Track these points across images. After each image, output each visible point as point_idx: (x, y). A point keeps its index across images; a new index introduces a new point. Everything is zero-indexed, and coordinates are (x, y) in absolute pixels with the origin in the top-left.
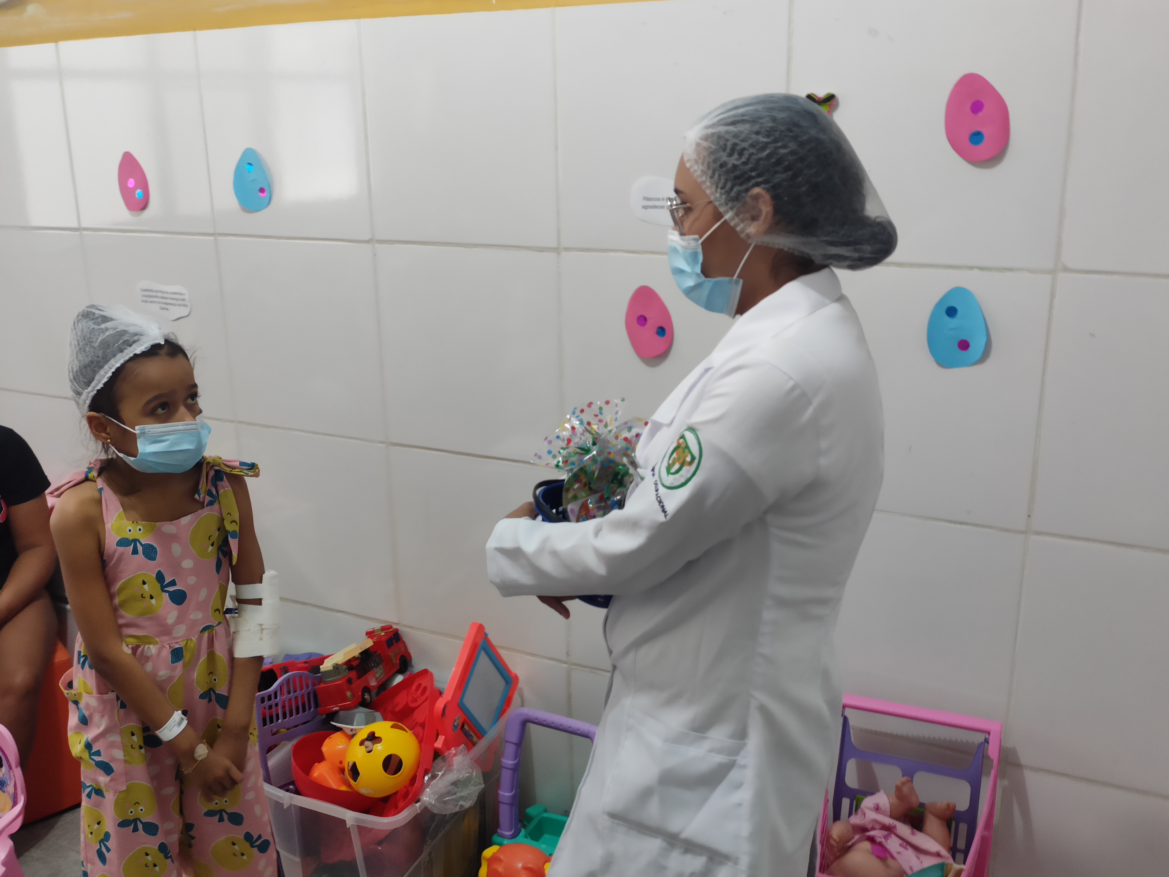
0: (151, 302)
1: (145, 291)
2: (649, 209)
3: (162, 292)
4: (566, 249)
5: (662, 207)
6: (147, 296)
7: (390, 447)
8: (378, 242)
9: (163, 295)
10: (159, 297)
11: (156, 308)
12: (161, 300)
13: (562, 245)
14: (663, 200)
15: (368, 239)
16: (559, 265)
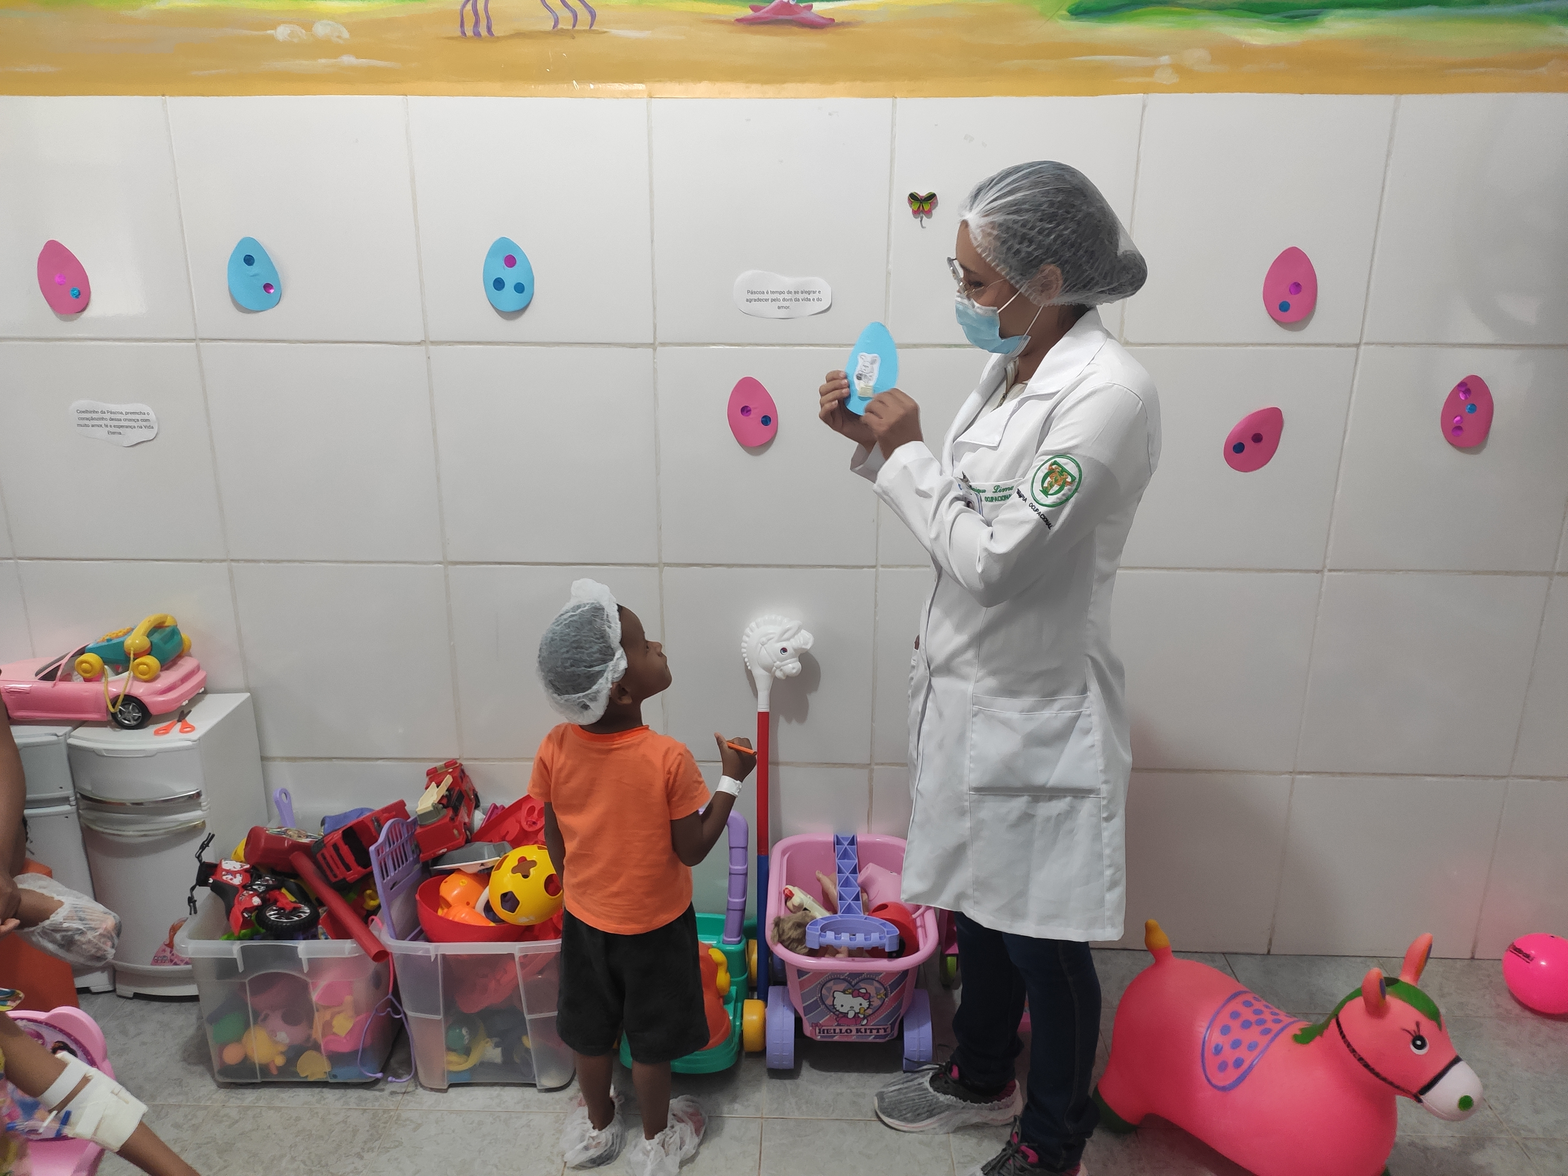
0: (93, 426)
1: (83, 412)
2: (753, 302)
3: (111, 413)
4: (663, 344)
5: (767, 300)
6: (87, 419)
7: (450, 567)
8: (433, 343)
9: (113, 416)
10: (106, 419)
11: (102, 433)
12: (109, 423)
13: (659, 340)
14: (767, 293)
15: (419, 340)
16: (655, 361)
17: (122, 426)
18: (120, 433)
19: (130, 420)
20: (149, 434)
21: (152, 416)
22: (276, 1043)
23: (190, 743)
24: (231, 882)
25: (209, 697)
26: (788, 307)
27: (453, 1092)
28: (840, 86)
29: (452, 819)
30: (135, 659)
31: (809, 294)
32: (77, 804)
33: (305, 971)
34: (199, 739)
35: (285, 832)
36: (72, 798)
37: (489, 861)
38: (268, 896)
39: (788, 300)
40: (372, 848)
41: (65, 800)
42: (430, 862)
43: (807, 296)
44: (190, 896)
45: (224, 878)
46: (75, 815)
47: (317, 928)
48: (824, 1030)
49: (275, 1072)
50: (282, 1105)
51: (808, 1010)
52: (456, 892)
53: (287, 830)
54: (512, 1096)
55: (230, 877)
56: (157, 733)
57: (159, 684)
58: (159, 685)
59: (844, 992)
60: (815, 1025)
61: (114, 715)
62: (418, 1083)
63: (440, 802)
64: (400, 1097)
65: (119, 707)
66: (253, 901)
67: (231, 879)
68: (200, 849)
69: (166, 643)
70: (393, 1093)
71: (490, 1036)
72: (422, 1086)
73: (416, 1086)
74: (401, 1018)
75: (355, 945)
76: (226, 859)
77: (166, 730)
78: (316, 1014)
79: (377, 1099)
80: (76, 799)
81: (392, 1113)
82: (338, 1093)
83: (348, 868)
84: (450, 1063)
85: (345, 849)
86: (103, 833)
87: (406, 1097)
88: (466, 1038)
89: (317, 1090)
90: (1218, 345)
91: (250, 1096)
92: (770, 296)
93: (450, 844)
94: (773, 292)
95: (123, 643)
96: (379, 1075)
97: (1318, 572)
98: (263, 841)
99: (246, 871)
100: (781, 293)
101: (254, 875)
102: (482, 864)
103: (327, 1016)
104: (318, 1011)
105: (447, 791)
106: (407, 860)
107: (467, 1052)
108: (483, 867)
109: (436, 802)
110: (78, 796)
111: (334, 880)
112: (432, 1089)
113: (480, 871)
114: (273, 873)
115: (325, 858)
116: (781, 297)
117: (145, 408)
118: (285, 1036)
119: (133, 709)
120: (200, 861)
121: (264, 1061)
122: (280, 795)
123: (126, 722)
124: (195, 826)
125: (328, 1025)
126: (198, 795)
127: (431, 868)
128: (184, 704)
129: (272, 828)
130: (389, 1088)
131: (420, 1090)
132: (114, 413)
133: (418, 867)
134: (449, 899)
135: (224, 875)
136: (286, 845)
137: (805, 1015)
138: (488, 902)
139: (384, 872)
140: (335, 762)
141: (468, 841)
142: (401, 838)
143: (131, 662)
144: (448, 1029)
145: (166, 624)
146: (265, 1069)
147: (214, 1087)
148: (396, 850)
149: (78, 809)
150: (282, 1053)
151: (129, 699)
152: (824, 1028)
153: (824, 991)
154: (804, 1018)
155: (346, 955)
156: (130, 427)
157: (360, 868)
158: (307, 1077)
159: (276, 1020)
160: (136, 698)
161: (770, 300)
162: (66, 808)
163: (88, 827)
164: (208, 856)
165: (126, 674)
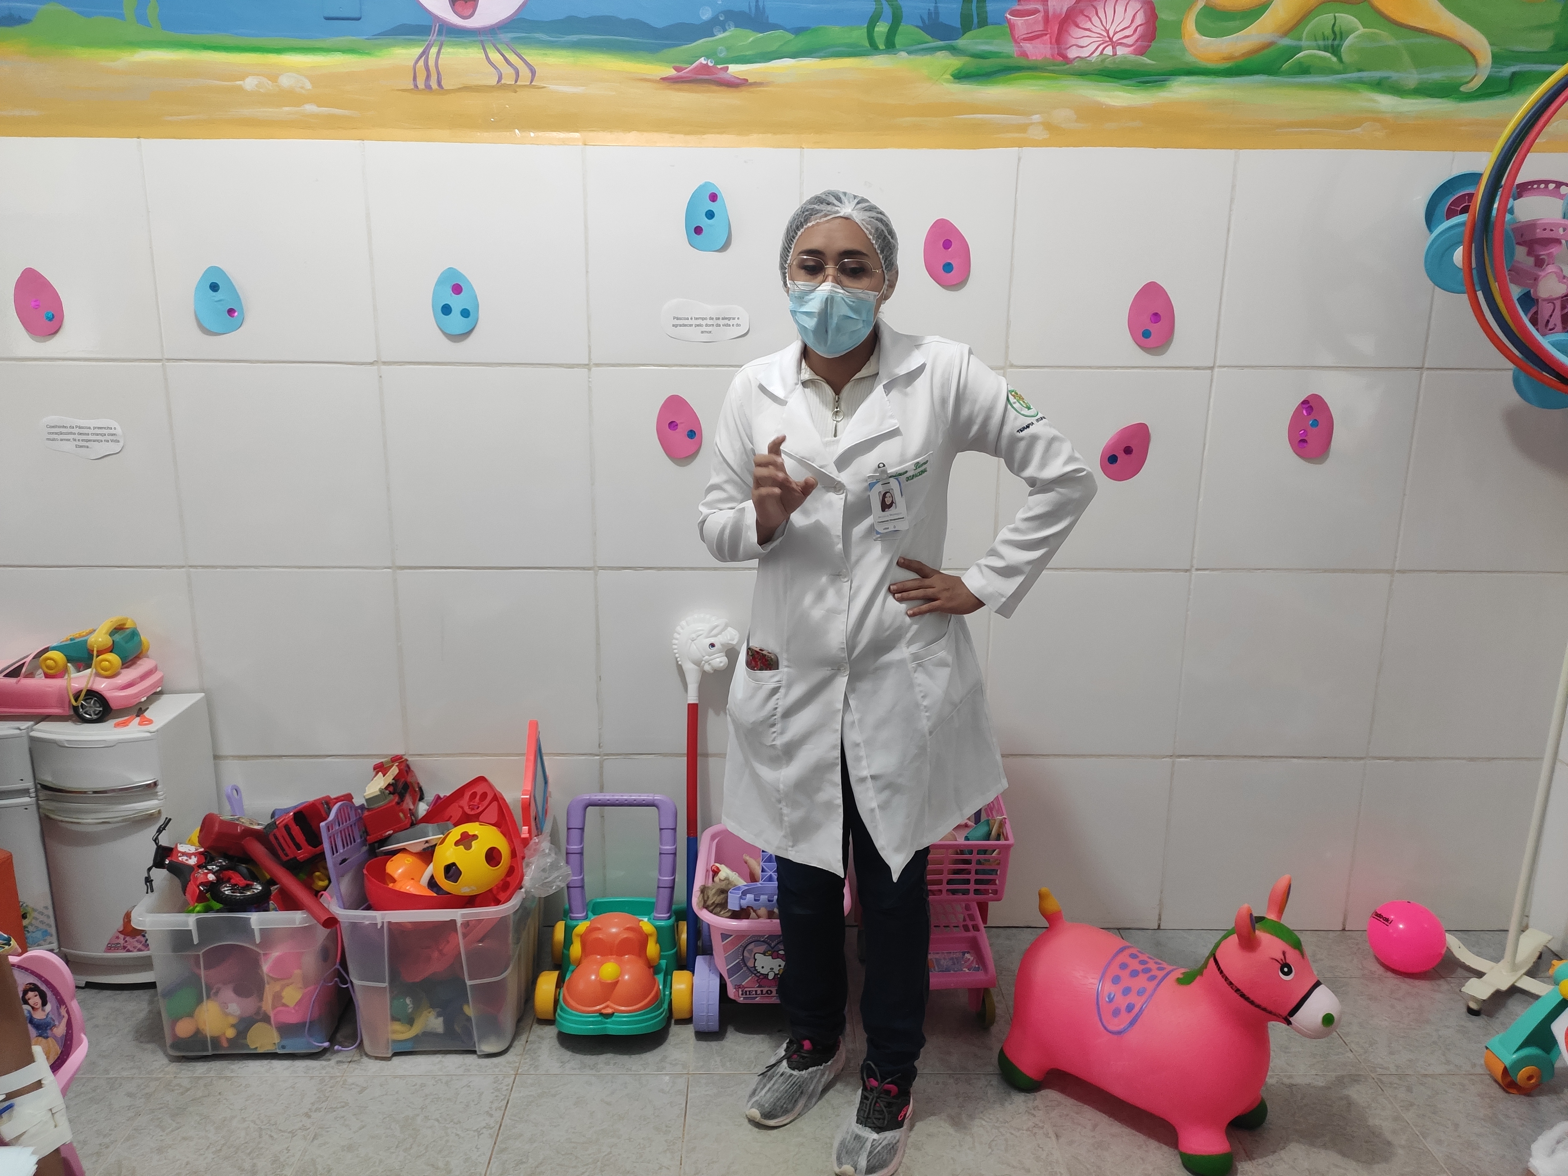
0: (62, 440)
1: (53, 427)
2: (678, 327)
3: (80, 428)
4: (597, 365)
5: (691, 325)
6: (56, 433)
7: (399, 571)
8: (385, 363)
9: (81, 431)
10: (74, 434)
11: (69, 446)
12: (77, 437)
13: (594, 361)
14: (691, 319)
15: (372, 361)
16: (590, 380)
17: (90, 441)
18: (88, 447)
19: (97, 435)
20: (116, 448)
21: (119, 431)
22: (227, 1015)
23: (149, 734)
24: (187, 862)
25: (165, 697)
26: (710, 332)
27: (397, 1060)
28: (754, 137)
29: (398, 803)
30: (97, 656)
31: (729, 320)
32: (37, 796)
33: (258, 941)
34: (157, 731)
35: (238, 819)
36: (32, 790)
37: (433, 838)
38: (221, 875)
39: (710, 325)
40: (322, 824)
41: (25, 792)
42: (376, 845)
43: (726, 322)
44: (147, 876)
45: (180, 859)
46: (34, 808)
47: (269, 904)
48: (746, 991)
49: (225, 1044)
50: (232, 1075)
51: (731, 972)
52: (400, 871)
53: (239, 818)
54: (453, 1063)
55: (185, 858)
56: (117, 725)
58: (120, 681)
59: (764, 954)
60: (738, 987)
61: (75, 709)
62: (363, 1054)
63: (386, 788)
64: (345, 1066)
65: (81, 701)
66: (208, 877)
67: (187, 860)
68: (157, 832)
69: (127, 642)
70: (339, 1062)
71: (433, 1006)
72: (367, 1055)
73: (361, 1056)
74: (348, 987)
75: (305, 916)
76: (180, 844)
77: (125, 724)
78: (267, 986)
79: (324, 1068)
80: (36, 791)
81: (338, 1079)
82: (287, 1063)
83: (299, 847)
84: (394, 1032)
85: (296, 830)
86: (62, 821)
87: (352, 1065)
88: (409, 1007)
89: (265, 1062)
90: (1090, 367)
91: (201, 1069)
92: (694, 322)
93: (395, 827)
94: (696, 319)
95: (86, 641)
96: (326, 1044)
97: (1187, 571)
98: (217, 825)
99: (201, 853)
100: (703, 319)
101: (208, 858)
102: (427, 842)
103: (277, 988)
104: (268, 984)
105: (393, 779)
106: (355, 842)
107: (410, 1021)
108: (427, 845)
109: (383, 788)
110: (39, 786)
111: (285, 859)
112: (377, 1058)
113: (424, 849)
114: (225, 856)
115: (276, 838)
116: (704, 323)
117: (113, 423)
118: (236, 1007)
119: (94, 704)
120: (157, 844)
121: (216, 1034)
122: (232, 792)
123: (88, 716)
124: (152, 815)
125: (278, 997)
126: (155, 784)
127: (377, 851)
128: (143, 700)
129: (226, 816)
130: (335, 1059)
131: (365, 1060)
132: (82, 428)
133: (365, 849)
134: (396, 876)
135: (180, 856)
136: (239, 830)
137: (729, 978)
138: (432, 877)
139: (334, 850)
140: (285, 760)
141: (413, 824)
142: (350, 820)
143: (94, 658)
144: (392, 999)
145: (126, 626)
146: (216, 1041)
147: (165, 1061)
148: (344, 830)
149: (38, 800)
150: (233, 1026)
151: (91, 694)
152: (746, 989)
153: (746, 954)
154: (728, 982)
155: (297, 925)
156: (98, 441)
157: (310, 847)
158: (256, 1048)
159: (228, 993)
160: (97, 693)
161: (694, 326)
162: (26, 800)
163: (47, 816)
164: (164, 841)
165: (89, 671)
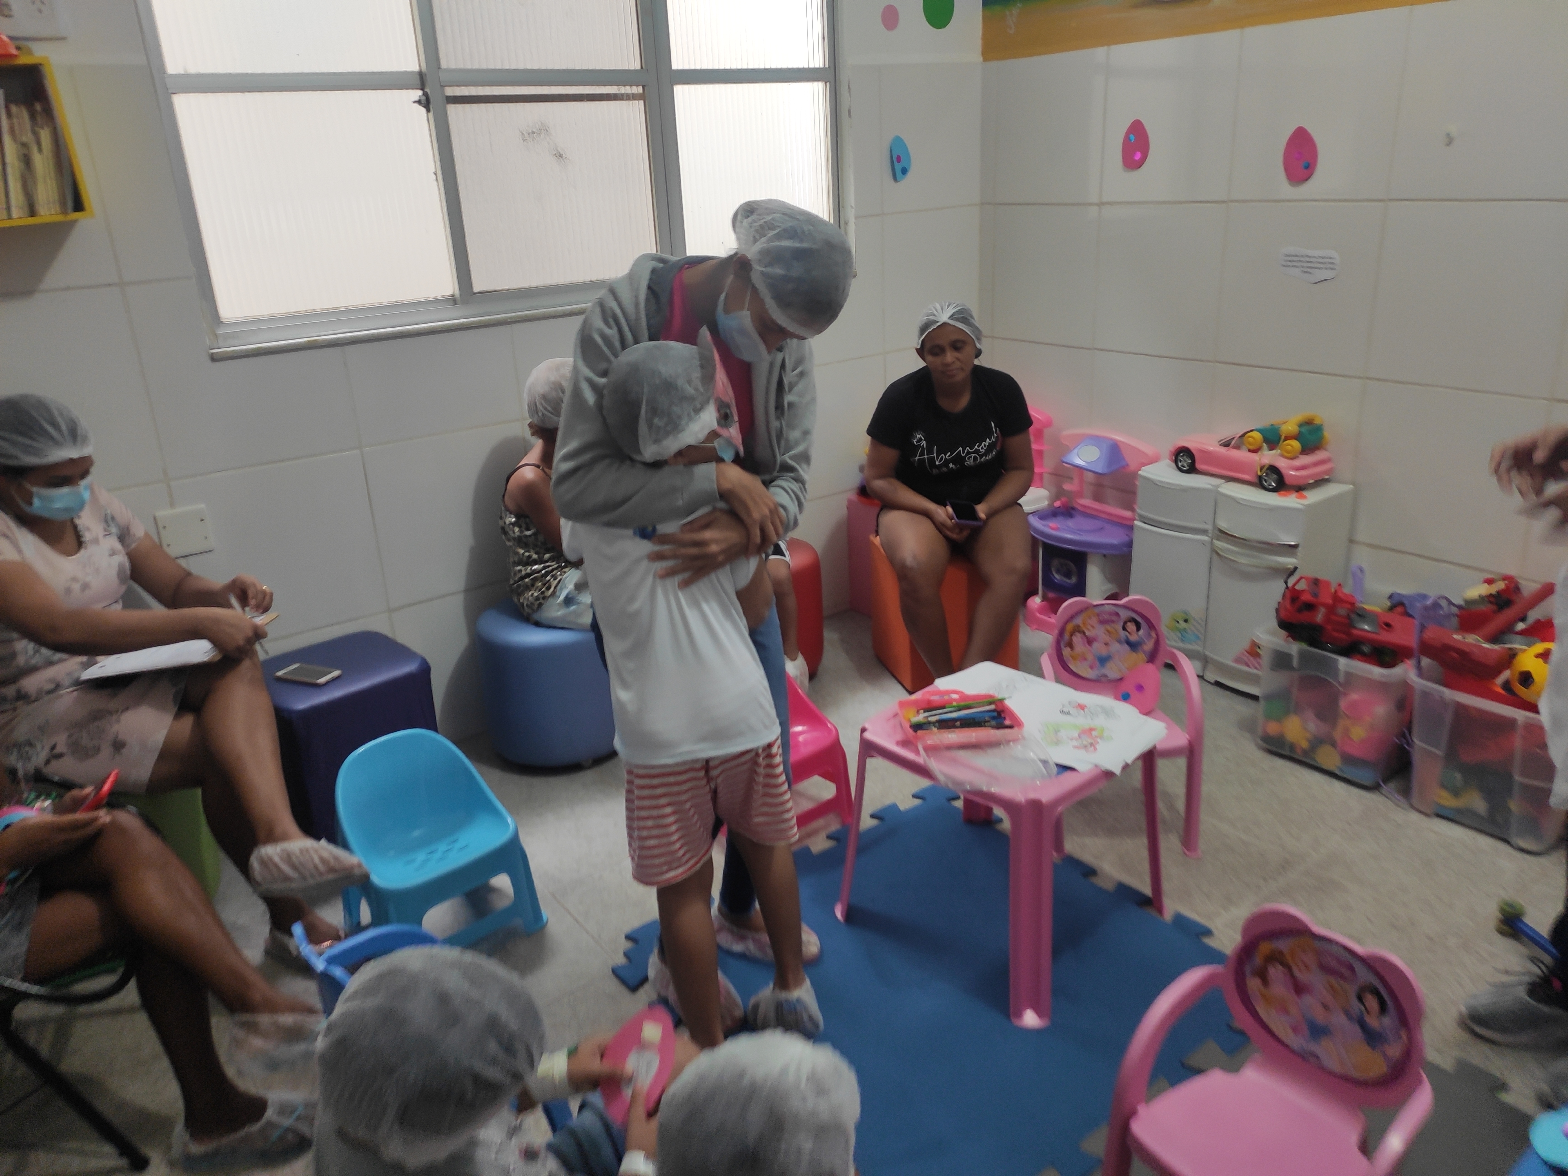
0: (1293, 266)
1: (1289, 256)
6: (1290, 261)
9: (1308, 259)
10: (1303, 261)
11: (1297, 272)
12: (1305, 264)
17: (1313, 268)
18: (1311, 273)
19: (1321, 263)
20: (1332, 274)
21: (1337, 259)
22: (1305, 729)
23: (1298, 506)
25: (1327, 484)
27: (1435, 819)
30: (1285, 441)
32: (1212, 535)
33: (1341, 681)
34: (1309, 505)
36: (1211, 531)
37: (1517, 647)
41: (1206, 531)
46: (1209, 544)
49: (1299, 752)
56: (1281, 495)
57: (1297, 463)
61: (1260, 478)
62: (1409, 803)
63: (1487, 597)
64: (1391, 805)
65: (1266, 473)
69: (1311, 434)
70: (1386, 800)
71: (1480, 789)
72: (1412, 806)
74: (1409, 748)
77: (1291, 496)
78: (1340, 720)
79: (1372, 800)
81: (1382, 812)
82: (1343, 785)
84: (1440, 796)
86: (1225, 557)
87: (1396, 807)
88: (1459, 783)
89: (1328, 777)
91: (1278, 762)
95: (1280, 429)
102: (1511, 649)
103: (1348, 723)
104: (1342, 718)
105: (1496, 592)
107: (1457, 793)
109: (1484, 595)
110: (1215, 529)
112: (1419, 811)
117: (1334, 253)
118: (1313, 726)
119: (1274, 477)
120: (1286, 585)
121: (1294, 740)
122: (1357, 569)
123: (1268, 486)
124: (1289, 569)
125: (1347, 731)
126: (1297, 546)
128: (1309, 482)
131: (1410, 809)
132: (1311, 257)
138: (1508, 680)
143: (1282, 442)
144: (1445, 768)
145: (1315, 422)
146: (1293, 747)
147: (1255, 748)
149: (1212, 539)
150: (1307, 740)
151: (1273, 469)
156: (1320, 268)
158: (1322, 764)
159: (1309, 714)
160: (1278, 469)
163: (1216, 552)
165: (1276, 451)
